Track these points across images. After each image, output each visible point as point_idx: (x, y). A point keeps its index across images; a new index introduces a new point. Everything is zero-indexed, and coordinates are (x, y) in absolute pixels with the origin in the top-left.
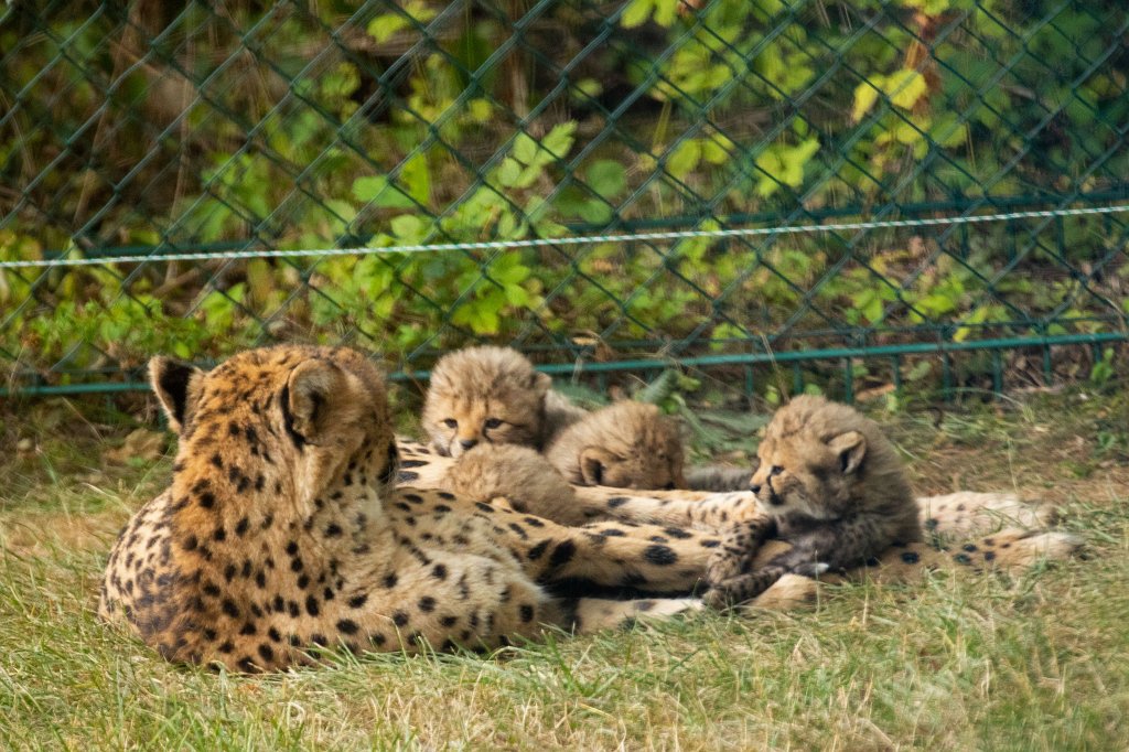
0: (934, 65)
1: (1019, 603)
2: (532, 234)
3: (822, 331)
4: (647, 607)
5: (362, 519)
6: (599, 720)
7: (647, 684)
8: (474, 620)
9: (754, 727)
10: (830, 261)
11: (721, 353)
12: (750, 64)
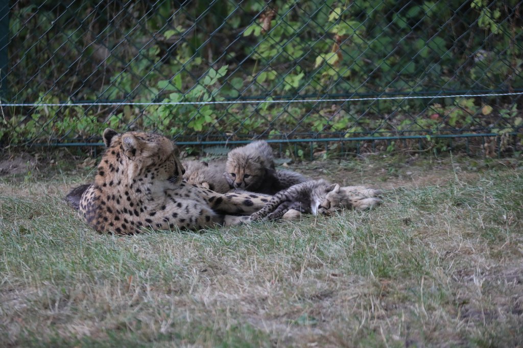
0: (340, 51)
1: (363, 220)
2: (214, 100)
3: (303, 133)
6: (231, 253)
7: (246, 242)
8: (191, 220)
9: (280, 257)
10: (307, 111)
11: (272, 139)
12: (283, 49)
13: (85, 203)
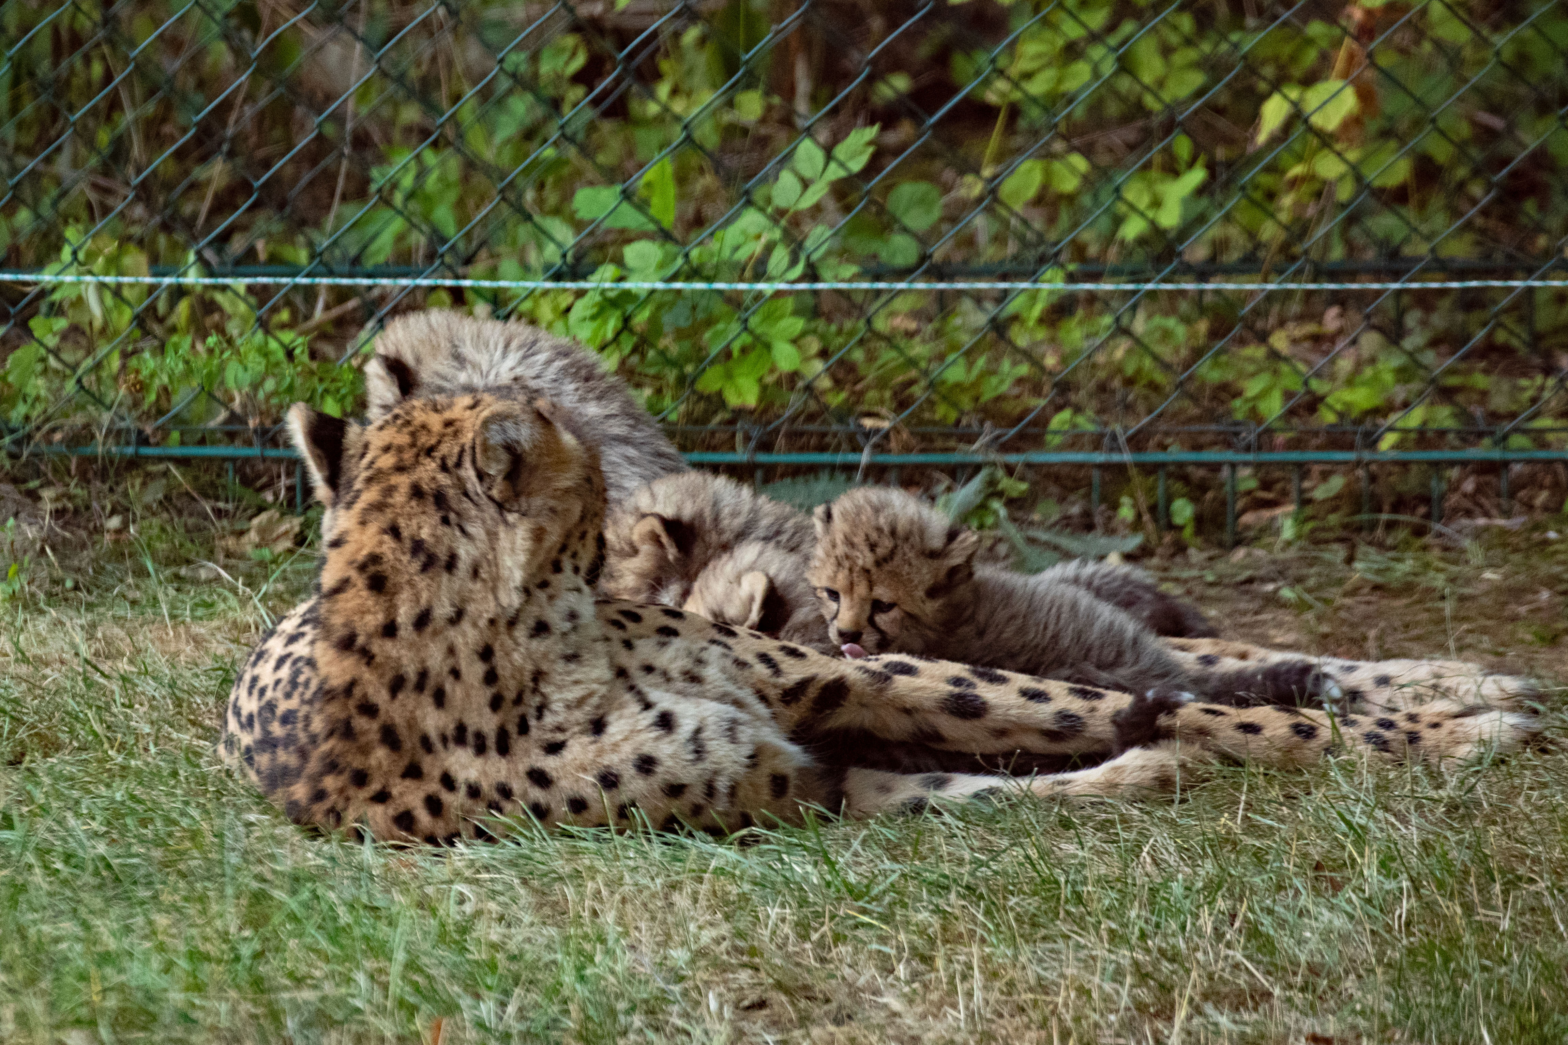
0: (1370, 74)
1: (1452, 807)
2: (812, 274)
3: (1196, 427)
4: (940, 784)
5: (573, 616)
6: (871, 933)
7: (941, 888)
8: (710, 790)
9: (1082, 954)
10: (1215, 334)
11: (1060, 448)
12: (1119, 59)
13: (250, 705)
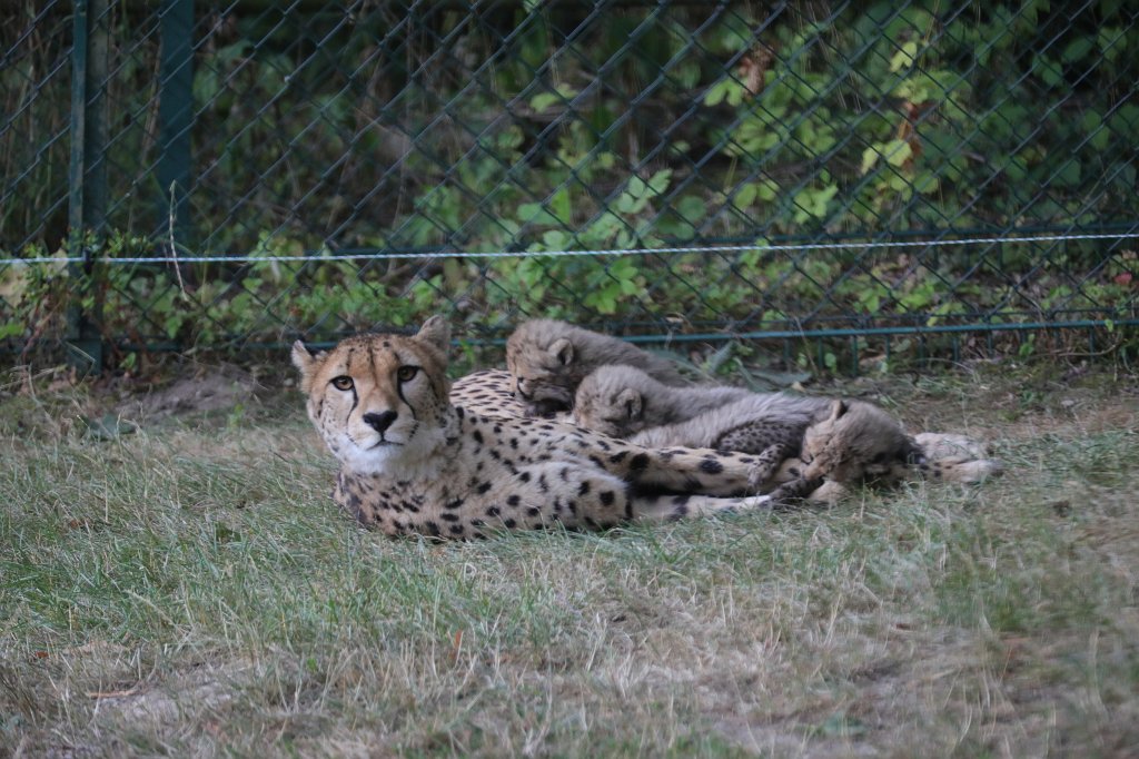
0: (916, 137)
1: (967, 506)
2: (640, 245)
3: (834, 317)
6: (678, 580)
7: (711, 556)
8: (557, 507)
9: (784, 587)
10: (844, 269)
11: (768, 330)
12: (792, 133)
